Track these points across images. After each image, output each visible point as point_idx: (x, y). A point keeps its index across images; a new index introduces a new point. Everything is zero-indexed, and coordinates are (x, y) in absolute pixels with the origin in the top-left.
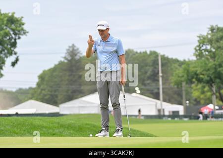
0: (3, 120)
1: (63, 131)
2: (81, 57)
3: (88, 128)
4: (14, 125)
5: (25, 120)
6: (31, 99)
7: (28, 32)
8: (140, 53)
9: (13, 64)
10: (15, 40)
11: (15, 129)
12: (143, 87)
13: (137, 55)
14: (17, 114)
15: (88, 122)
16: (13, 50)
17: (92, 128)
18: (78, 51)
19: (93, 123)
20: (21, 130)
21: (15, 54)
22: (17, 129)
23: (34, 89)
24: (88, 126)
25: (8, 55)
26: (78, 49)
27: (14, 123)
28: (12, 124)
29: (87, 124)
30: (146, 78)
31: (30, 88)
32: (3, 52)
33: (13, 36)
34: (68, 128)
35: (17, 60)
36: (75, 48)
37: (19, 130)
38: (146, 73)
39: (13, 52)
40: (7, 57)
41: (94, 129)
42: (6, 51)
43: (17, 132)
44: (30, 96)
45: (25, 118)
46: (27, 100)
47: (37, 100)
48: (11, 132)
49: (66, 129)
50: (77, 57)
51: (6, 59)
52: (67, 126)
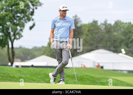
0: (24, 70)
1: (69, 80)
2: (81, 25)
3: (88, 79)
4: (33, 74)
5: (41, 70)
6: (43, 54)
7: (43, 4)
8: (126, 23)
9: (31, 28)
10: (33, 10)
11: (33, 77)
12: (127, 49)
13: (123, 24)
14: (32, 66)
15: (87, 74)
16: (31, 18)
17: (90, 78)
18: (80, 20)
19: (91, 75)
20: (37, 78)
21: (33, 20)
22: (35, 77)
23: (46, 47)
24: (88, 77)
25: (27, 21)
26: (79, 19)
27: (32, 73)
28: (31, 73)
29: (86, 75)
30: (129, 43)
31: (43, 47)
32: (24, 19)
33: (32, 7)
34: (72, 78)
35: (34, 25)
36: (77, 18)
37: (36, 78)
38: (129, 38)
39: (31, 19)
40: (26, 22)
41: (92, 79)
42: (26, 18)
43: (34, 79)
44: (42, 52)
45: (41, 69)
46: (40, 56)
47: (47, 55)
48: (30, 79)
49: (71, 79)
50: (79, 25)
51: (25, 24)
52: (72, 76)
